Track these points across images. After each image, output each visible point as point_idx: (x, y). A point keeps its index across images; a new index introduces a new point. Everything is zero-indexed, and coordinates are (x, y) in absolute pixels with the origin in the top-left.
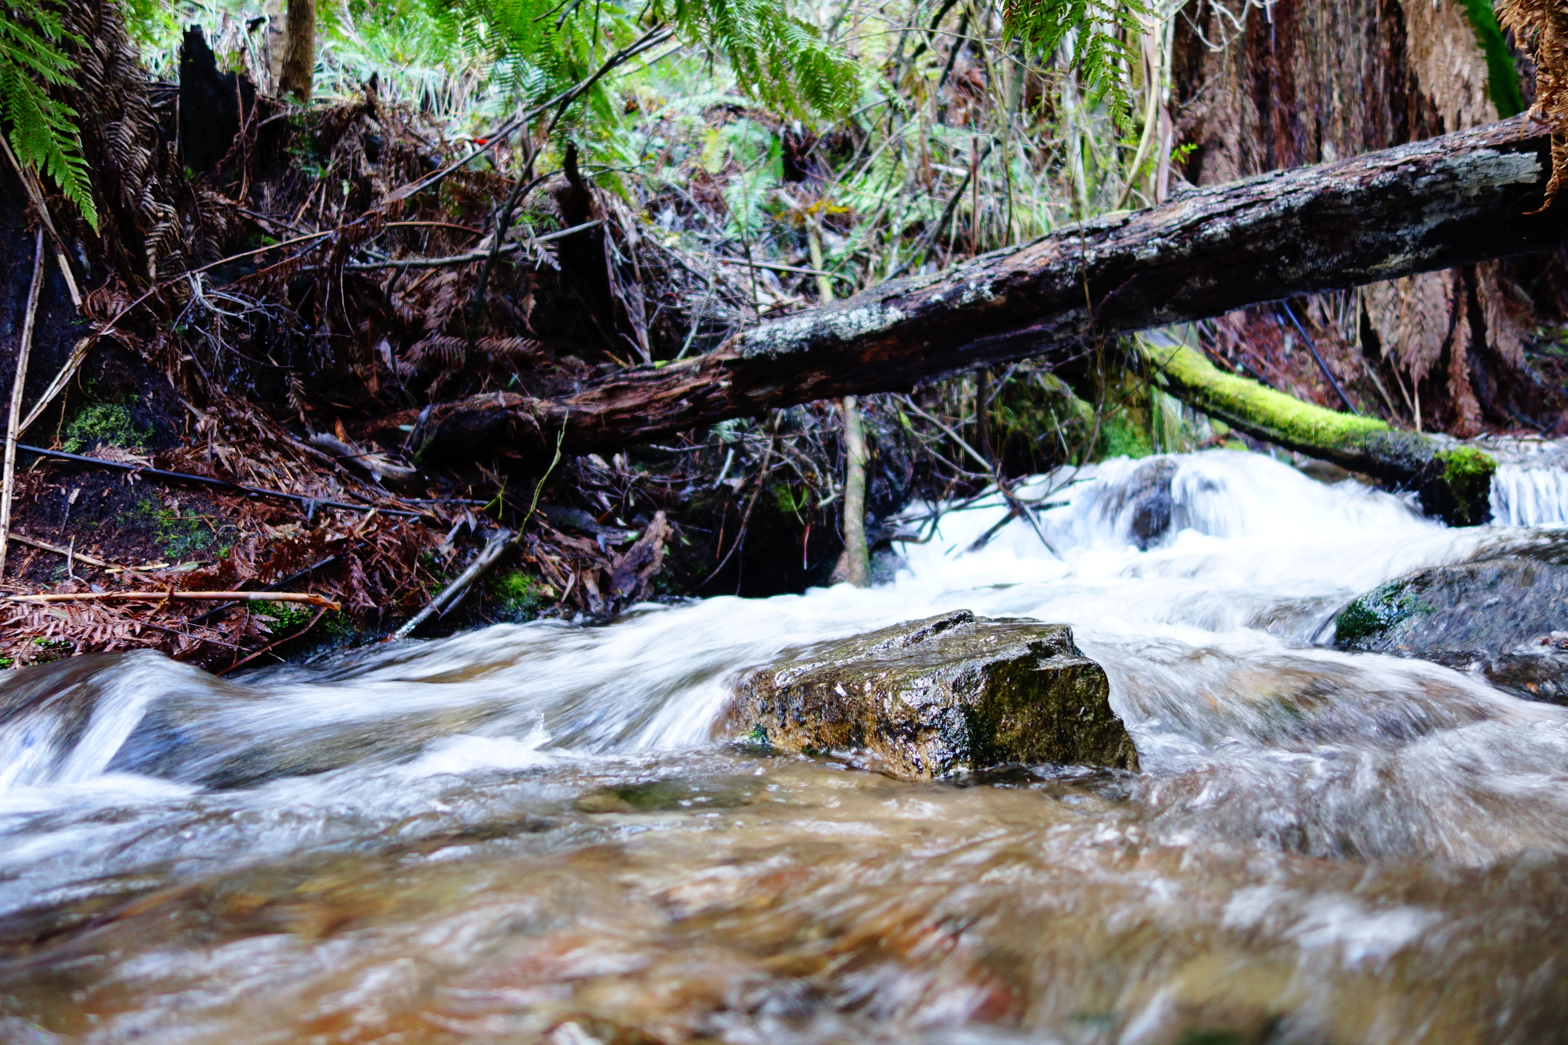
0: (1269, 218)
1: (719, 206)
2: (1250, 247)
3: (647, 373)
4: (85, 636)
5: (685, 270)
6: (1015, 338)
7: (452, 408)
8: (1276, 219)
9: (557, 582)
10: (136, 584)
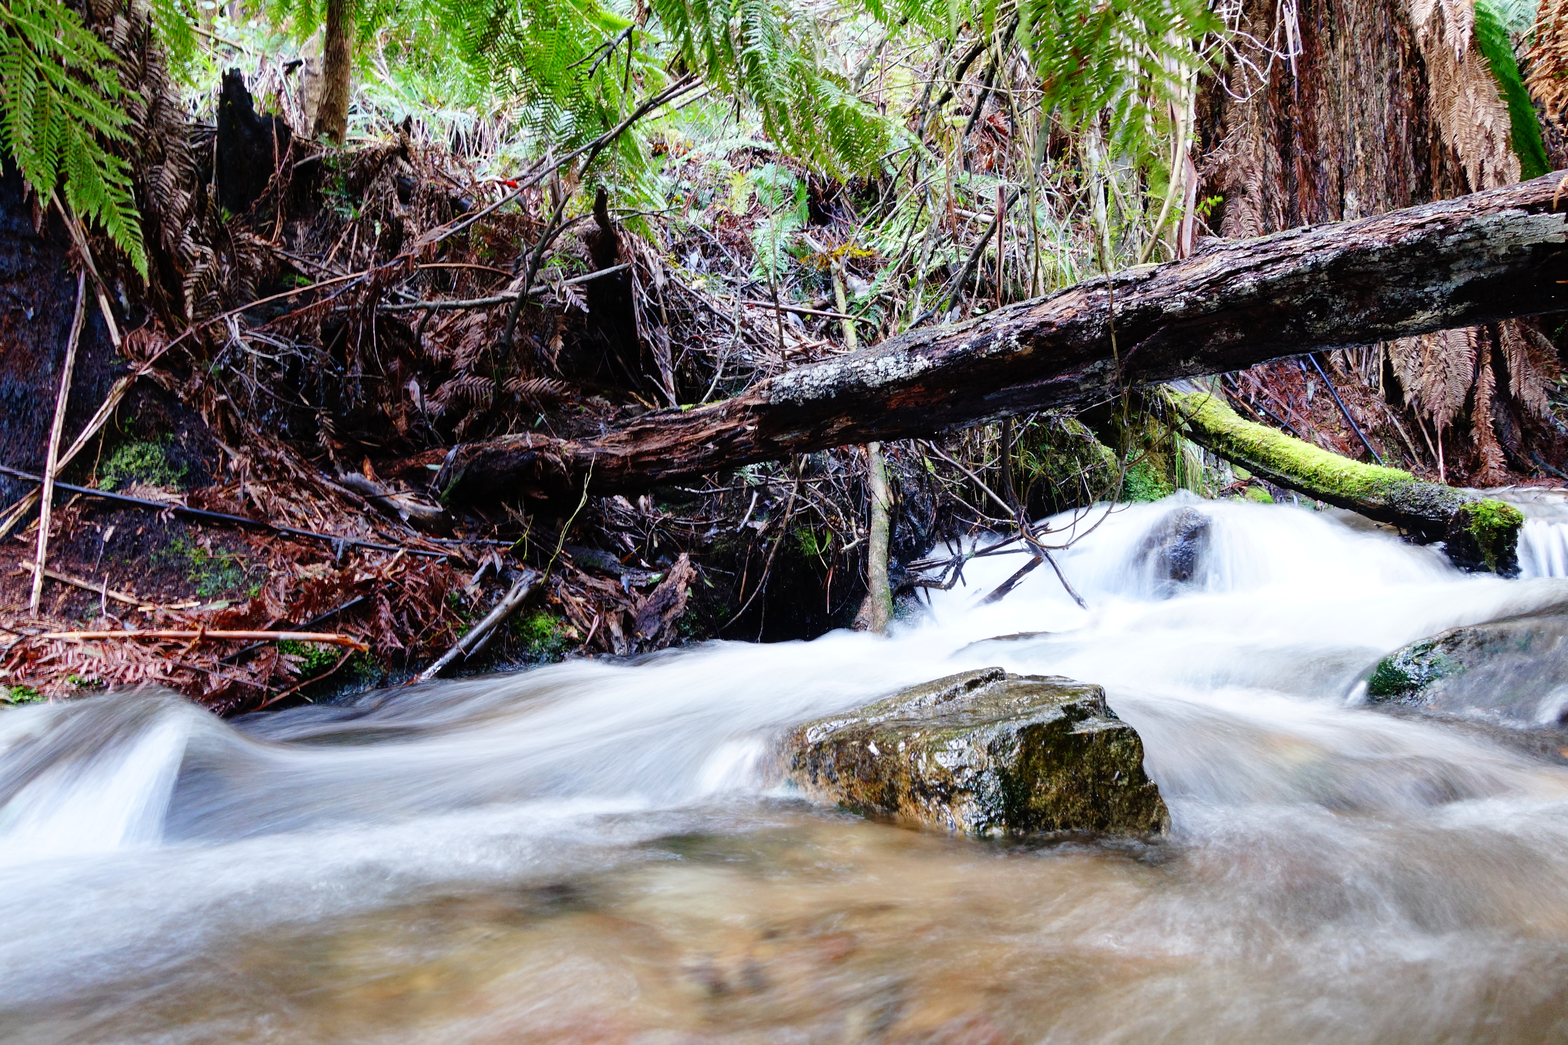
0: (1296, 274)
1: (745, 249)
2: (1278, 302)
3: (674, 417)
4: (118, 674)
5: (711, 313)
6: (1041, 387)
7: (479, 449)
8: (1304, 274)
9: (581, 624)
10: (168, 622)
